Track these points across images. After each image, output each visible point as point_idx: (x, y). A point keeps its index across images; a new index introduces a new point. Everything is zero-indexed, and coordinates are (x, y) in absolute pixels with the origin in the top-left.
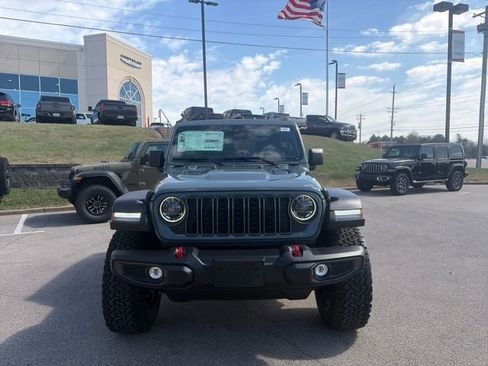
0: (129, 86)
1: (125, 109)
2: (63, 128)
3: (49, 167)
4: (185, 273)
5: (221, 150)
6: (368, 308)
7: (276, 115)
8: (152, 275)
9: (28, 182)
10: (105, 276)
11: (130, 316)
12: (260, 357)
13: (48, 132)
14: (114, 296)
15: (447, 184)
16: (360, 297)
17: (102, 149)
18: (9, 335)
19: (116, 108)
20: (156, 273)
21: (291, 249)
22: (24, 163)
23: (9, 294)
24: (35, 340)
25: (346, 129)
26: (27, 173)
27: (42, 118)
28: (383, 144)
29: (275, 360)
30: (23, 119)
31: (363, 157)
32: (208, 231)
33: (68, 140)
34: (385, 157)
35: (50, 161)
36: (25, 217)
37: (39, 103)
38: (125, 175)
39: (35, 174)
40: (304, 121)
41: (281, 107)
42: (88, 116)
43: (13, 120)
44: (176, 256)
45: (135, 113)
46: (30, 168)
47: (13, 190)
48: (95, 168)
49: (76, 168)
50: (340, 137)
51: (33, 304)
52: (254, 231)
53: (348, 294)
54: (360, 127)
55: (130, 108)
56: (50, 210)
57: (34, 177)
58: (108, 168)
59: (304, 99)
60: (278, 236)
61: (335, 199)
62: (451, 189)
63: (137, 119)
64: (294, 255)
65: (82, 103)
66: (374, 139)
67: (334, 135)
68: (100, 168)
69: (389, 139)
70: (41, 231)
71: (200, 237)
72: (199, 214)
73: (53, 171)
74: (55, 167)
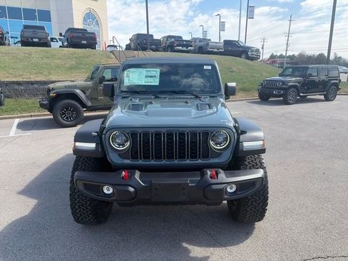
0: (90, 16)
1: (88, 35)
2: (41, 51)
3: (32, 83)
4: (129, 191)
5: (158, 84)
6: (264, 211)
7: (201, 40)
8: (106, 191)
9: (19, 94)
10: (71, 188)
11: (91, 216)
12: (185, 245)
13: (30, 54)
14: (79, 202)
15: (325, 96)
16: (259, 204)
17: (72, 68)
18: (6, 224)
19: (81, 35)
20: (108, 190)
21: (209, 173)
22: (14, 80)
23: (7, 188)
24: (24, 229)
25: (252, 51)
26: (16, 87)
27: (25, 43)
28: (279, 60)
29: (196, 248)
30: (12, 41)
31: (264, 74)
32: (146, 157)
33: (46, 61)
34: (280, 75)
35: (33, 78)
36: (17, 121)
37: (22, 31)
38: (88, 93)
39: (22, 88)
40: (222, 45)
41: (205, 33)
42: (60, 40)
43: (4, 44)
44: (123, 178)
45: (95, 39)
46: (19, 83)
47: (7, 100)
48: (66, 87)
49: (51, 86)
50: (248, 58)
51: (23, 197)
52: (182, 157)
53: (250, 202)
54: (263, 48)
55: (91, 35)
56: (35, 116)
57: (22, 90)
58: (75, 87)
59: (222, 26)
60: (200, 161)
61: (244, 132)
62: (327, 99)
63: (96, 43)
64: (211, 178)
65: (55, 29)
66: (272, 57)
67: (243, 56)
68: (69, 86)
69: (284, 57)
70: (29, 133)
71: (140, 162)
72: (140, 145)
73: (36, 86)
74: (37, 82)
